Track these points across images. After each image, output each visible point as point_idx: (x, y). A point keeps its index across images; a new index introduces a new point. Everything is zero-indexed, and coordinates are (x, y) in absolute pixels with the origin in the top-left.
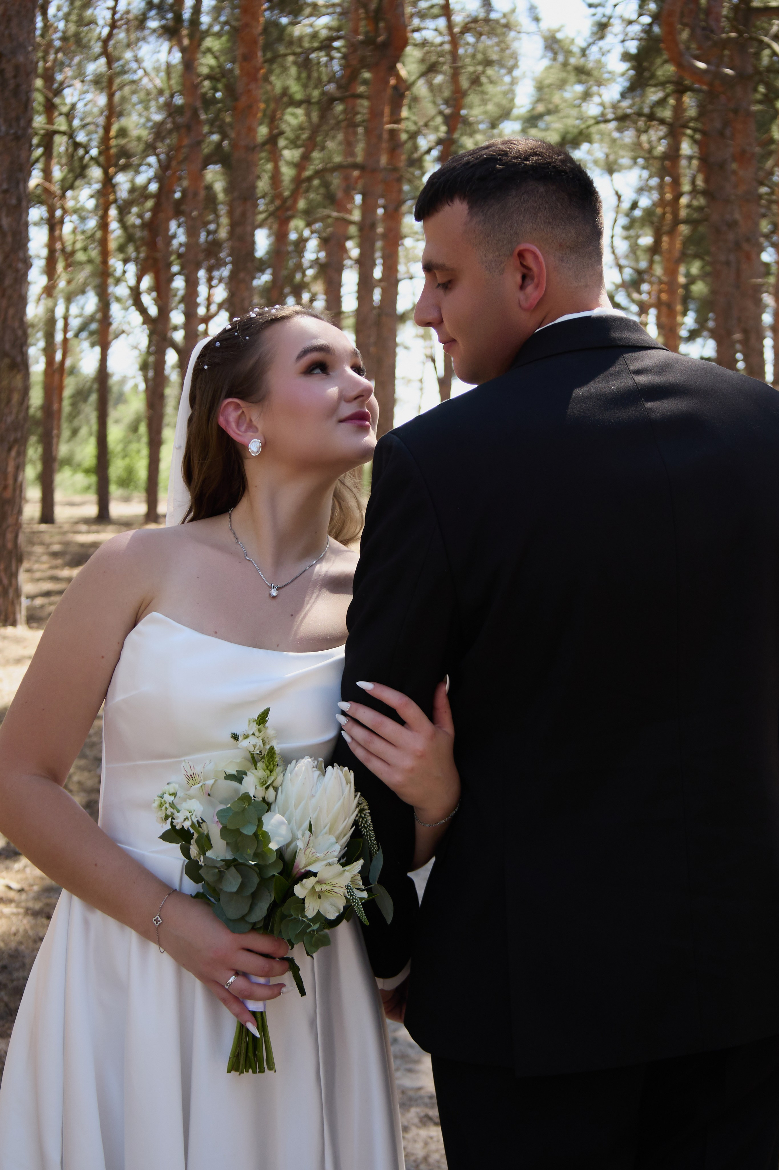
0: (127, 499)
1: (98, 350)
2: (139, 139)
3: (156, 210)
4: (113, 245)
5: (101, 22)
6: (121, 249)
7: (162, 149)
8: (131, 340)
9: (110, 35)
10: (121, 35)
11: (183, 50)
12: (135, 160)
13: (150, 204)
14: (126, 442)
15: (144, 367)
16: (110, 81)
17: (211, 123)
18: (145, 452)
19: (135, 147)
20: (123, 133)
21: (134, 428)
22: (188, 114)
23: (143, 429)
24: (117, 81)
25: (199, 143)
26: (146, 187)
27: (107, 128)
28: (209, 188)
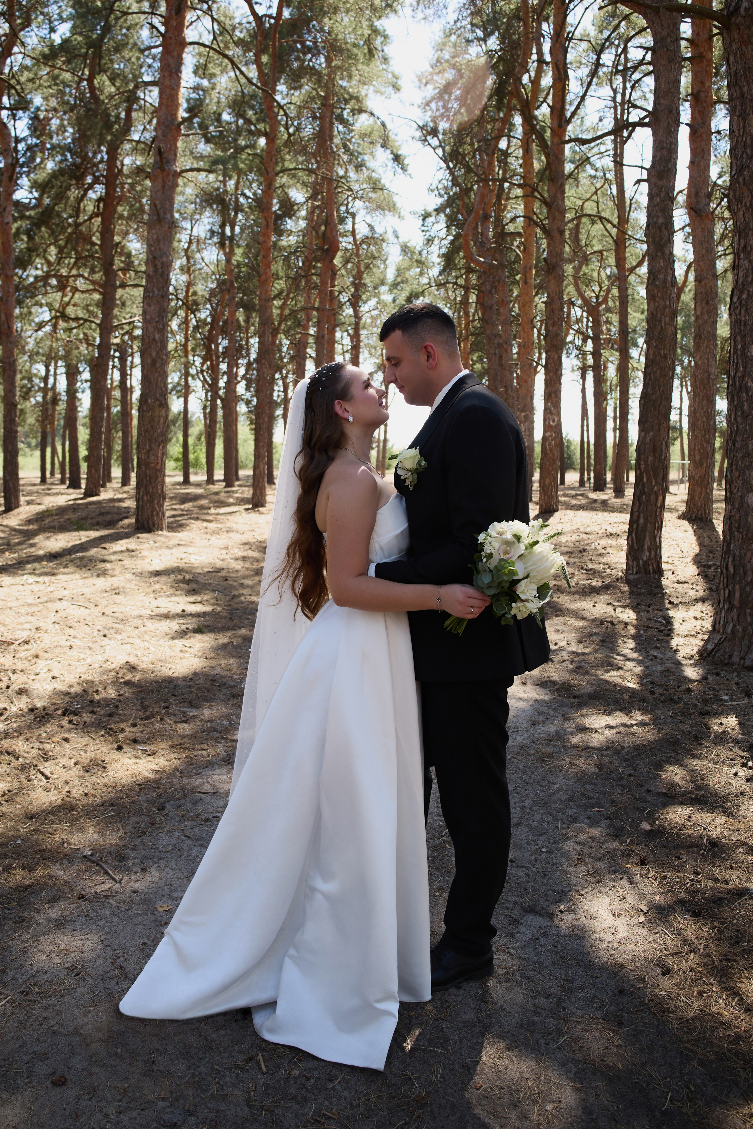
0: (196, 474)
1: (182, 400)
2: (203, 296)
3: (210, 331)
4: (190, 348)
5: (184, 240)
6: (194, 350)
7: (215, 301)
8: (197, 395)
9: (189, 247)
10: (194, 247)
11: (225, 254)
12: (201, 307)
13: (208, 328)
14: (195, 445)
15: (205, 408)
16: (189, 269)
17: (239, 288)
18: (204, 450)
19: (200, 300)
20: (195, 293)
21: (199, 439)
22: (228, 284)
23: (203, 439)
24: (192, 269)
25: (234, 298)
26: (205, 319)
27: (187, 292)
28: (238, 320)
